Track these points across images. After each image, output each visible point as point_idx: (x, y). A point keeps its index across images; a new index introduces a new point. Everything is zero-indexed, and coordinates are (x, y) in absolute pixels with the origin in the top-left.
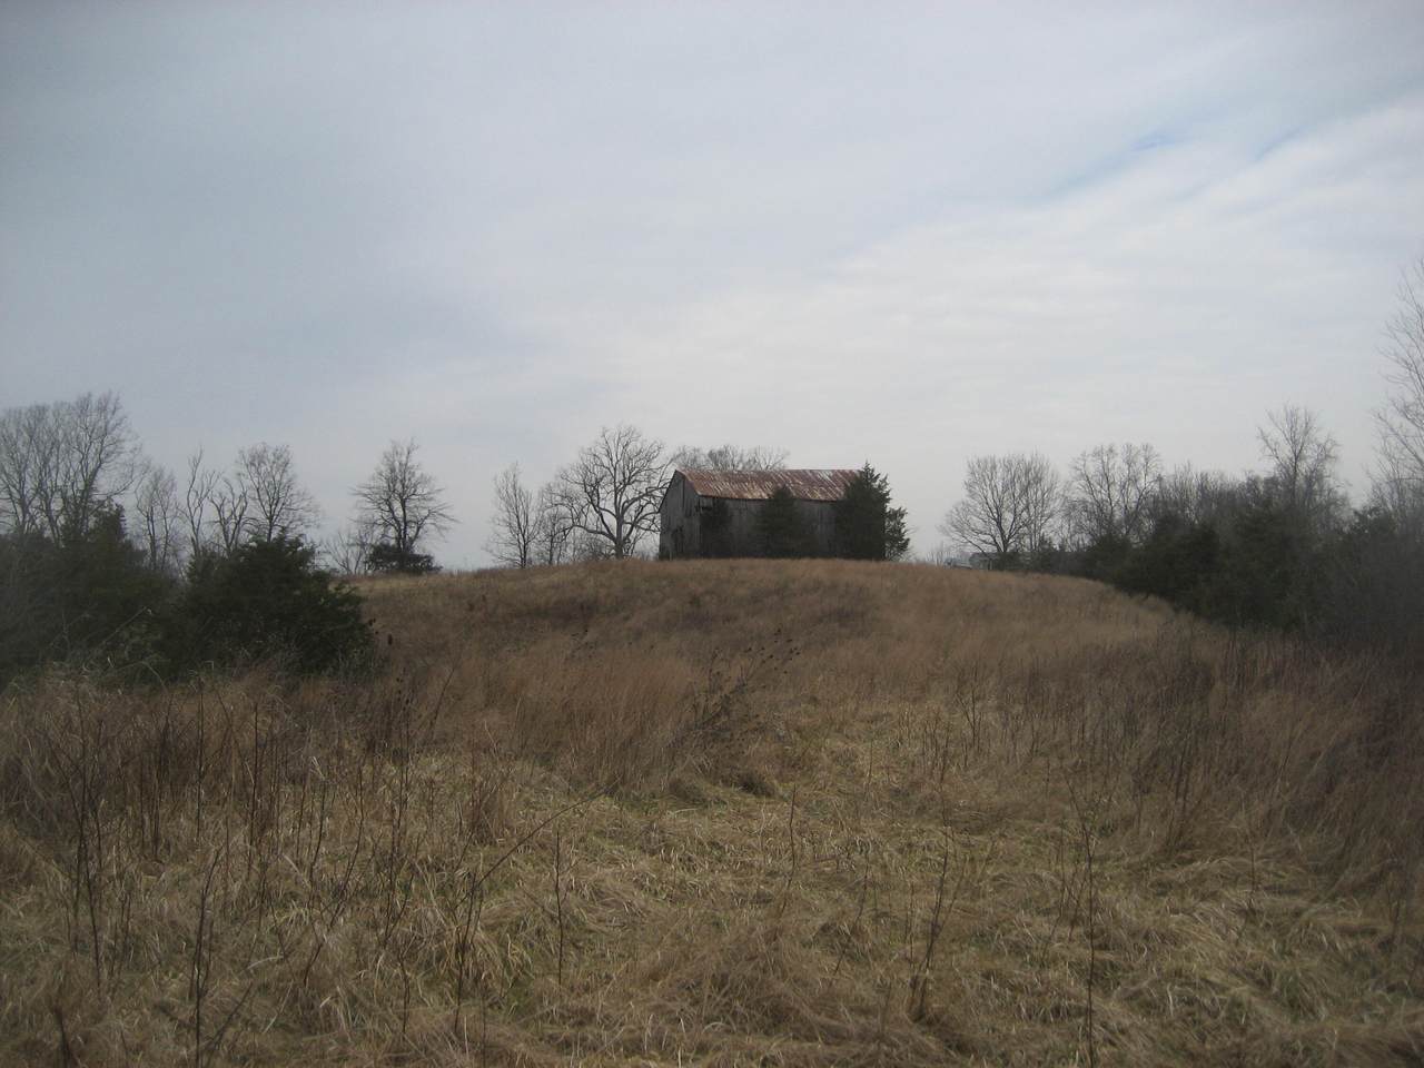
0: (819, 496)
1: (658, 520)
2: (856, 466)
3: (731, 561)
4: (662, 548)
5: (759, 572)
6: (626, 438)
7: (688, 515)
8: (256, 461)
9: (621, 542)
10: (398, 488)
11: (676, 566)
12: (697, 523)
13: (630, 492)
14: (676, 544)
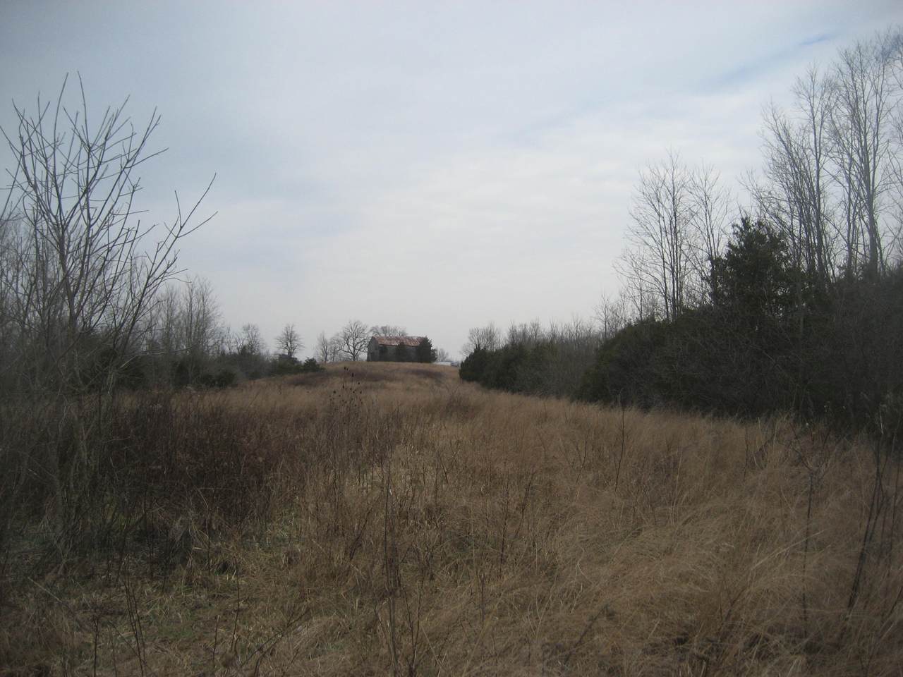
0: (412, 344)
1: (367, 349)
2: (424, 336)
3: (387, 363)
4: (368, 358)
5: (394, 365)
6: (356, 324)
7: (376, 349)
8: (247, 329)
9: (354, 356)
10: (290, 338)
11: (373, 364)
12: (378, 351)
13: (358, 340)
14: (372, 357)
